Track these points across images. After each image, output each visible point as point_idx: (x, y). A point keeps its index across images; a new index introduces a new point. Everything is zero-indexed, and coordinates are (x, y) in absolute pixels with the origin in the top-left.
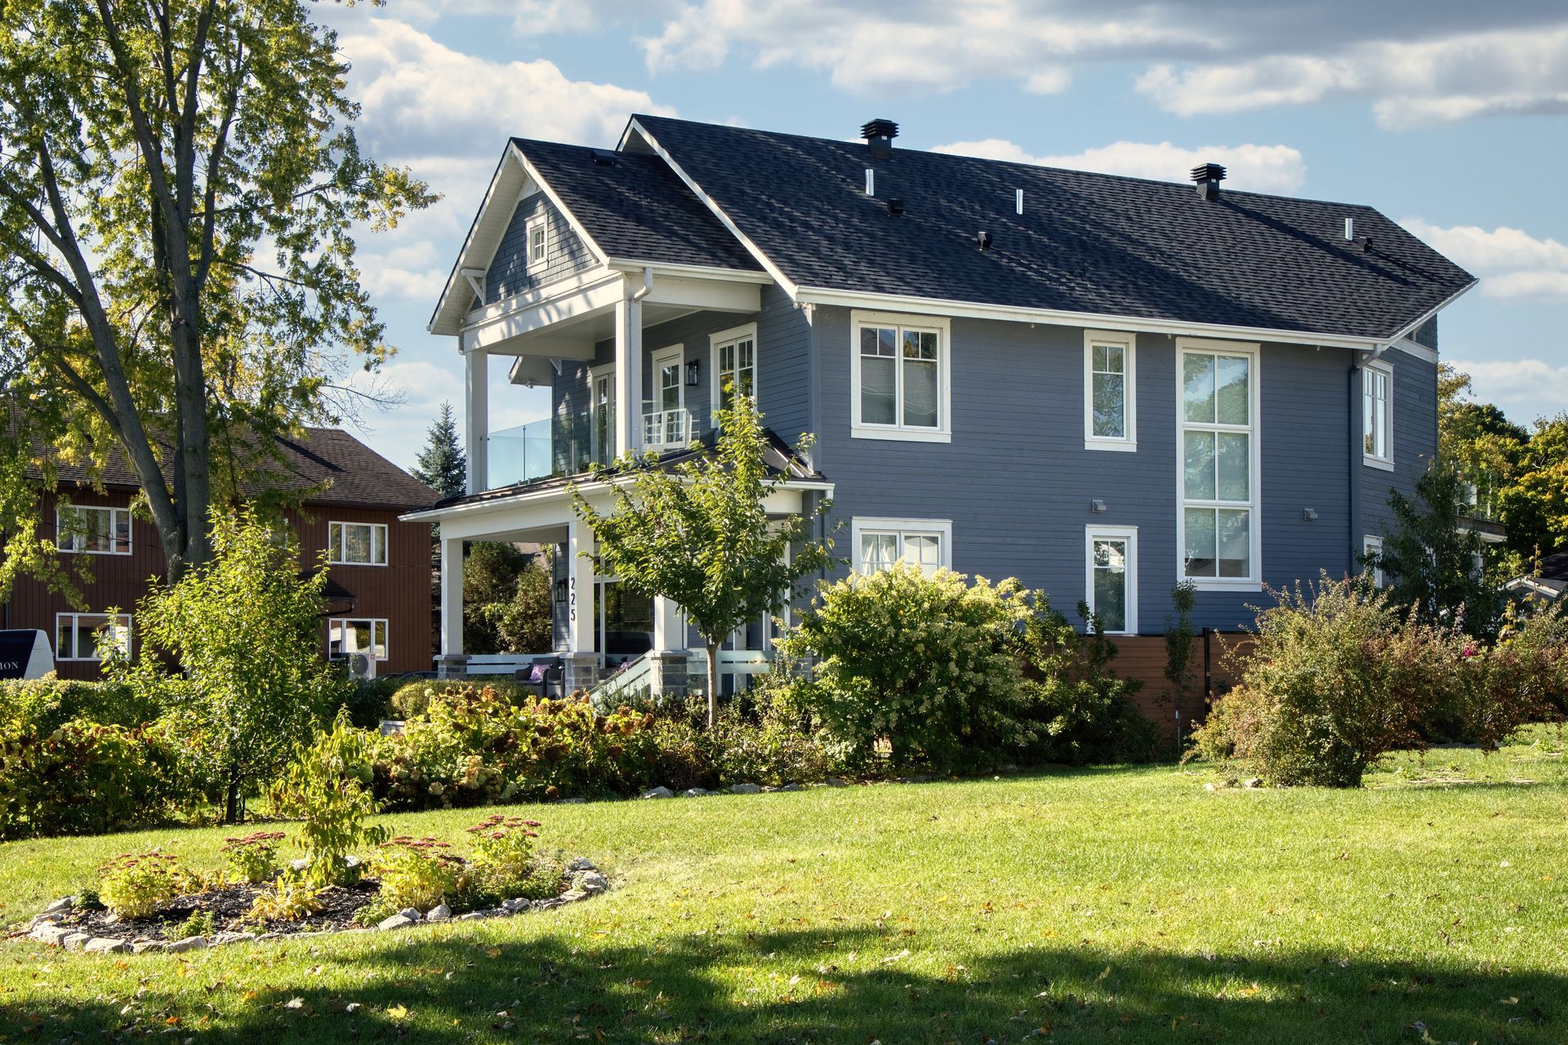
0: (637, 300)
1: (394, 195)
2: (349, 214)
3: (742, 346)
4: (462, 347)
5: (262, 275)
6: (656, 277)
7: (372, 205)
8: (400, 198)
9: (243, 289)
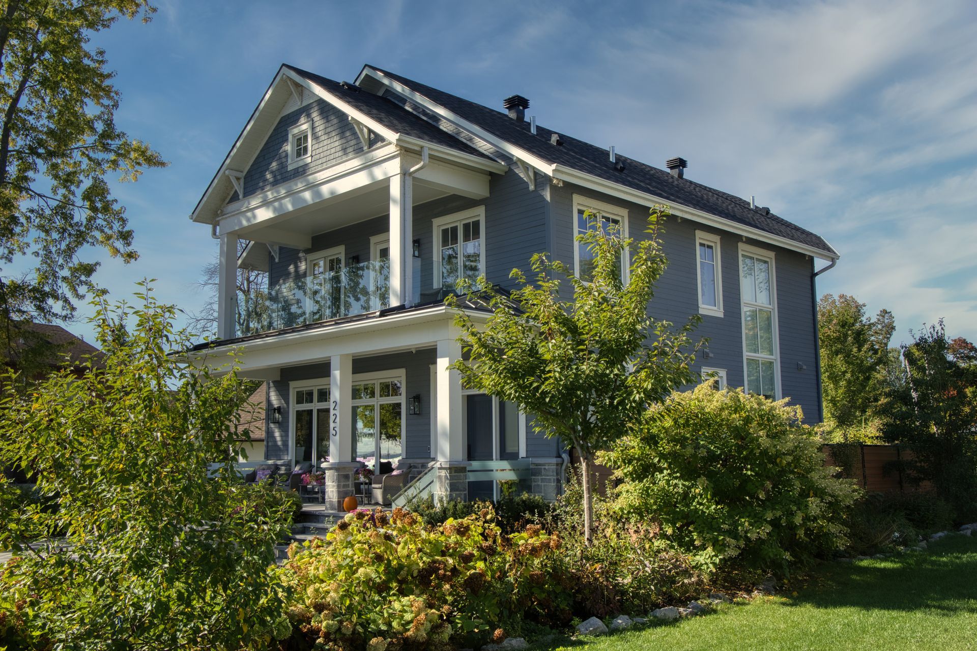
0: (411, 174)
1: (136, 158)
2: (105, 166)
3: (466, 226)
4: (214, 233)
5: (39, 195)
6: (432, 157)
7: (121, 162)
8: (141, 160)
9: (24, 204)
